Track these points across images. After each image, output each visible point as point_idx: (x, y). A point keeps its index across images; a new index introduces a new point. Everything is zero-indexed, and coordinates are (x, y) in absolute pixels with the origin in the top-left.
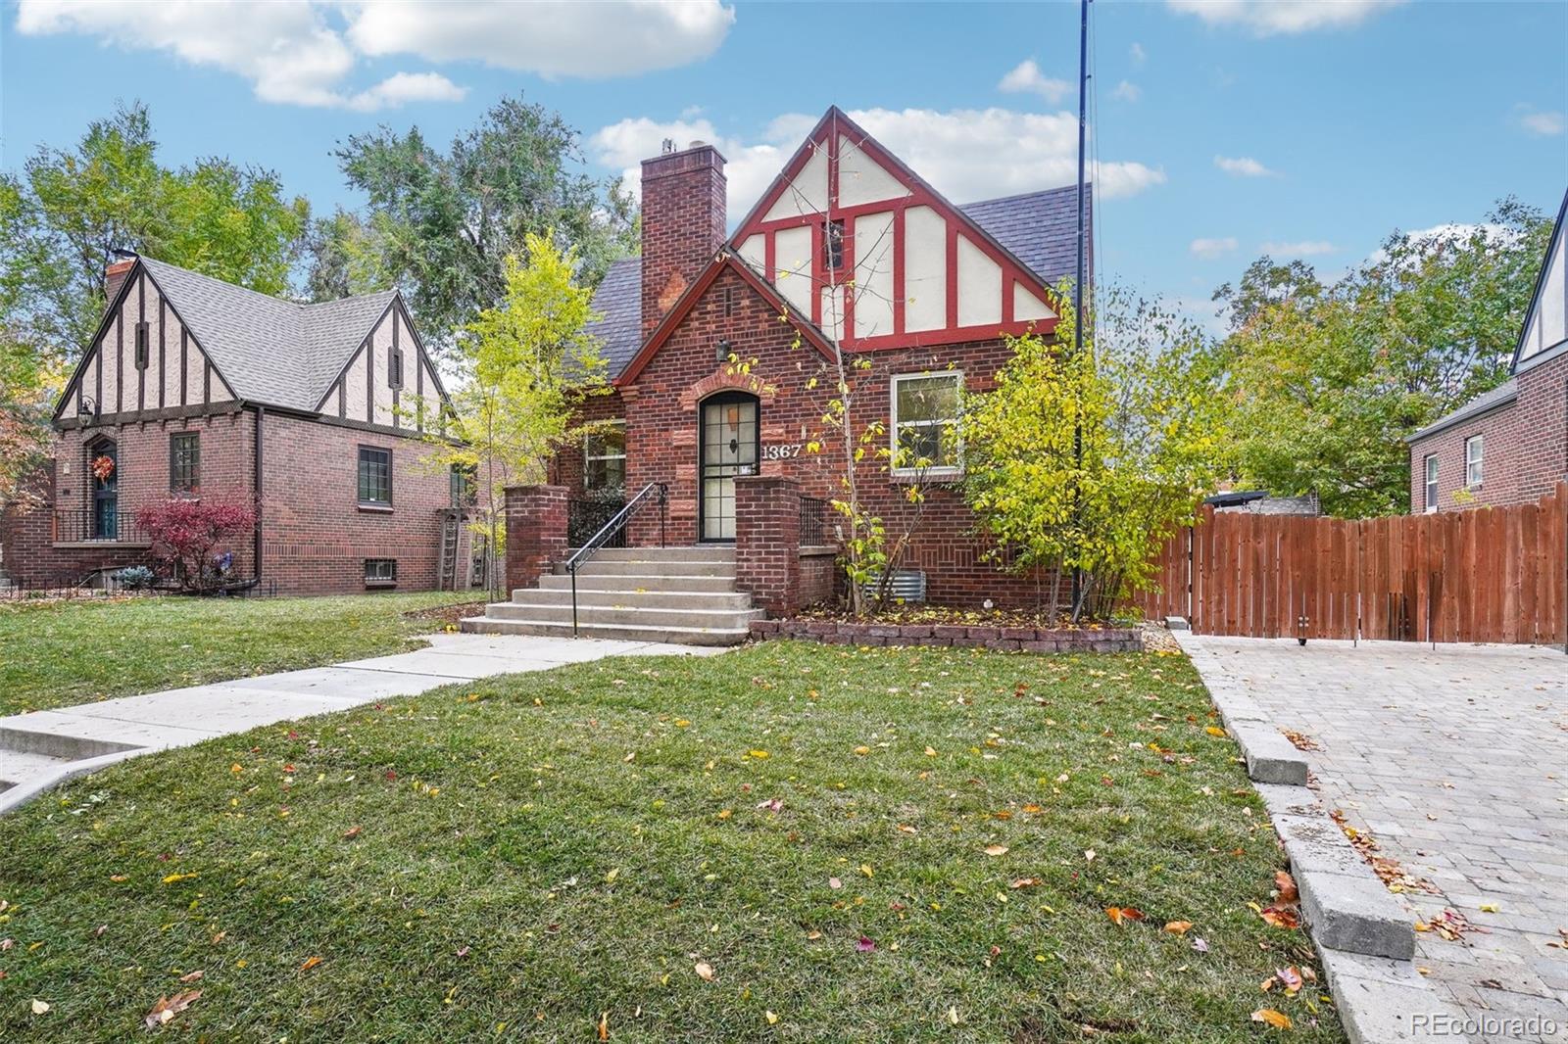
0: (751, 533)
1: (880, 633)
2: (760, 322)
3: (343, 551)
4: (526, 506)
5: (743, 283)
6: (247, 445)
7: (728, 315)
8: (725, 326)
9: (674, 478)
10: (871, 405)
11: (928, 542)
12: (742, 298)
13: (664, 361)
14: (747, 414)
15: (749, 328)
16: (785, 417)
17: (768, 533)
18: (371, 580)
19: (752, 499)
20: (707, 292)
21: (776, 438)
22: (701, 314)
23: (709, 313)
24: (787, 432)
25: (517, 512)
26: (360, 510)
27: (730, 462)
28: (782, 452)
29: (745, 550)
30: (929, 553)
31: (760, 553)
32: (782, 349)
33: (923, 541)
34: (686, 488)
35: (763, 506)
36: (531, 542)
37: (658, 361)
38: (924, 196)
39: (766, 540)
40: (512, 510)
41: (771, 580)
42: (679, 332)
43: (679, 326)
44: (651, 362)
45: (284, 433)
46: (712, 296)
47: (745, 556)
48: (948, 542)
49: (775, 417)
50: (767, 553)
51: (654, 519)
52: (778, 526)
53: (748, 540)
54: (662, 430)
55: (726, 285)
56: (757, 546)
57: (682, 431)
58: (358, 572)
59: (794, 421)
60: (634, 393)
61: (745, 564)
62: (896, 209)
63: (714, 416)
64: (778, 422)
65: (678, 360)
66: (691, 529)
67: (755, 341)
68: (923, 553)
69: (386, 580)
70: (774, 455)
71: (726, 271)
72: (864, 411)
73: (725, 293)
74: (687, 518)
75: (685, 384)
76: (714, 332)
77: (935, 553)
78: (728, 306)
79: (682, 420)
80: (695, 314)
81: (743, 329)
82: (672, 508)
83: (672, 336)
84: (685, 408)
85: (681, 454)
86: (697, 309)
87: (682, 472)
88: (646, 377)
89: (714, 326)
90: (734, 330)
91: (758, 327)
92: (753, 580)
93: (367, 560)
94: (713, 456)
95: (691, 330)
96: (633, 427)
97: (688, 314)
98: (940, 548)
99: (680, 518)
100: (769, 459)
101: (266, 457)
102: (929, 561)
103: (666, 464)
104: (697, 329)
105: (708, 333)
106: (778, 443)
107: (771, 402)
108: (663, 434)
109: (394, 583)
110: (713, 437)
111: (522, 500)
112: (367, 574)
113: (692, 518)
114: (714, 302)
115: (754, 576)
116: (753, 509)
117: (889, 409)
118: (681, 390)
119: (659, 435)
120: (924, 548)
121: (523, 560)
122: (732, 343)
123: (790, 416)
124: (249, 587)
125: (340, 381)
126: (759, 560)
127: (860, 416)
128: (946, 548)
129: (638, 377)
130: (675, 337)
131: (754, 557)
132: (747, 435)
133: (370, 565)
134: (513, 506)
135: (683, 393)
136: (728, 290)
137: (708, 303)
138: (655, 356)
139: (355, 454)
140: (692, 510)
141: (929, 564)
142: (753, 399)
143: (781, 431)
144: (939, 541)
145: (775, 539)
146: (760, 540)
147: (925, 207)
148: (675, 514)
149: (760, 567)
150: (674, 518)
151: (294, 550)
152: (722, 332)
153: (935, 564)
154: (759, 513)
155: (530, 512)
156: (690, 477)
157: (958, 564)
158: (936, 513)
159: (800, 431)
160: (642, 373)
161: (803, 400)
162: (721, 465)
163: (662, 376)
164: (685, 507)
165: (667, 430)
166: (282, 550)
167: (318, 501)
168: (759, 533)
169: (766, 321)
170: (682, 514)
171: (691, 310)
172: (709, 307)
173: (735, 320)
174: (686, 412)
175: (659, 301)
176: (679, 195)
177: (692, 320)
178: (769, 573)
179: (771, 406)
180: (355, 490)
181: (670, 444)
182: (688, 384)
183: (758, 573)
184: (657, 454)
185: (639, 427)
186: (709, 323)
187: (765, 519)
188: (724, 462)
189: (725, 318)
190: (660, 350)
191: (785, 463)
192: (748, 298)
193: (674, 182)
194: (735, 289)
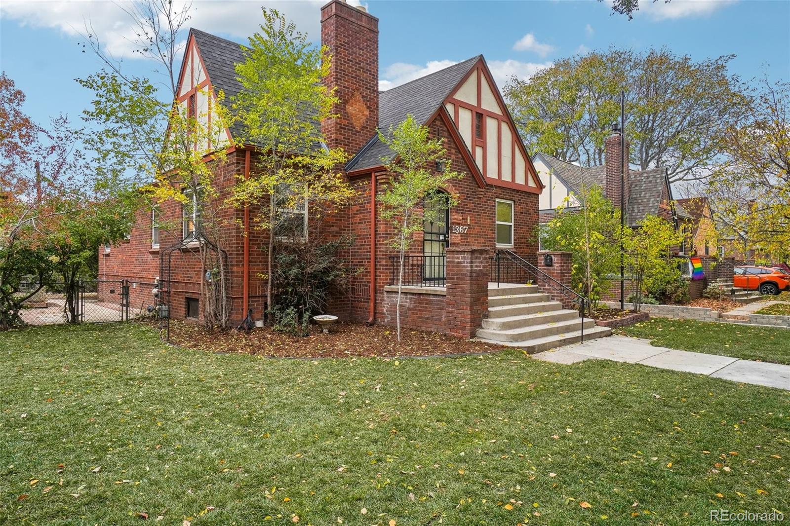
2: (452, 154)
5: (445, 128)
10: (490, 211)
12: (445, 137)
15: (447, 155)
16: (461, 210)
19: (565, 263)
21: (458, 222)
24: (462, 219)
28: (460, 230)
32: (460, 172)
34: (418, 245)
46: (431, 130)
49: (457, 210)
55: (437, 126)
57: (417, 209)
59: (465, 213)
62: (498, 119)
64: (459, 213)
66: (420, 272)
70: (457, 231)
72: (488, 214)
74: (418, 265)
78: (438, 139)
87: (417, 235)
94: (428, 227)
100: (455, 233)
106: (459, 224)
107: (456, 200)
113: (421, 265)
114: (432, 133)
117: (495, 214)
123: (463, 210)
127: (487, 216)
140: (421, 260)
147: (506, 123)
148: (413, 263)
156: (420, 239)
159: (467, 219)
161: (468, 203)
162: (431, 233)
175: (347, 106)
187: (568, 273)
191: (461, 236)
192: (447, 138)
193: (357, 29)
194: (442, 130)
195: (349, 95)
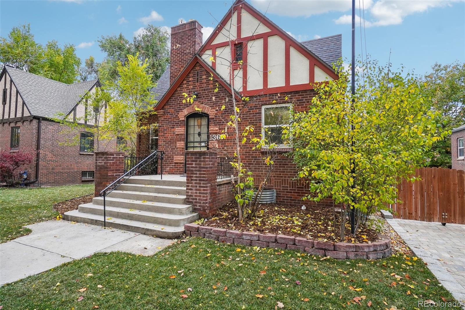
0: (192, 177)
1: (248, 238)
2: (210, 84)
3: (73, 169)
4: (103, 160)
5: (203, 69)
6: (35, 131)
7: (197, 82)
8: (196, 86)
9: (176, 147)
10: (253, 118)
11: (277, 177)
12: (203, 75)
13: (173, 100)
14: (204, 122)
15: (205, 87)
16: (219, 123)
17: (200, 177)
18: (84, 179)
19: (193, 161)
20: (190, 73)
21: (215, 132)
22: (187, 82)
23: (190, 81)
24: (220, 129)
25: (100, 163)
26: (81, 154)
27: (198, 141)
28: (217, 137)
29: (190, 185)
30: (278, 182)
31: (196, 187)
32: (218, 95)
33: (275, 177)
34: (180, 151)
35: (198, 164)
36: (104, 176)
37: (171, 101)
38: (276, 31)
39: (200, 180)
40: (98, 162)
41: (201, 200)
42: (179, 89)
43: (179, 87)
44: (168, 101)
45: (50, 127)
46: (191, 75)
47: (190, 188)
48: (286, 177)
49: (215, 123)
50: (200, 187)
51: (168, 163)
52: (204, 174)
53: (192, 180)
54: (172, 128)
55: (196, 70)
56: (196, 183)
57: (179, 128)
58: (79, 176)
59: (222, 125)
60: (162, 113)
61: (190, 191)
62: (265, 37)
63: (192, 122)
64: (216, 125)
65: (178, 100)
66: (182, 168)
67: (208, 92)
68: (275, 182)
69: (91, 178)
70: (214, 138)
71: (197, 65)
72: (250, 121)
73: (196, 73)
74: (180, 163)
75: (181, 109)
76: (192, 89)
77: (280, 182)
78: (198, 78)
79: (179, 124)
80: (185, 82)
81: (203, 87)
82: (175, 159)
83: (176, 91)
84: (181, 119)
85: (179, 137)
86: (186, 80)
87: (179, 144)
88: (166, 107)
89: (192, 87)
90: (200, 88)
91: (209, 87)
92: (193, 199)
93: (82, 172)
94: (191, 139)
95: (183, 88)
96: (161, 126)
97: (182, 82)
98: (282, 180)
99: (177, 163)
100: (212, 140)
101: (42, 136)
102: (278, 185)
103: (172, 142)
104: (185, 88)
105: (190, 89)
107: (213, 117)
108: (172, 129)
109: (93, 179)
110: (191, 131)
111: (102, 158)
112: (83, 176)
113: (182, 163)
114: (192, 77)
115: (194, 197)
116: (194, 166)
117: (261, 120)
118: (179, 112)
119: (171, 130)
120: (275, 179)
121: (101, 183)
122: (199, 93)
123: (221, 123)
124: (33, 183)
125: (74, 109)
126: (196, 190)
127: (249, 123)
128: (285, 180)
129: (163, 107)
130: (177, 91)
131: (194, 188)
132: (204, 130)
133: (84, 173)
134: (99, 160)
135: (180, 113)
136: (198, 72)
137: (190, 77)
138: (170, 99)
139: (79, 135)
140: (182, 160)
141: (278, 187)
142: (206, 115)
143: (217, 128)
144: (282, 177)
145: (204, 180)
146: (196, 180)
147: (276, 36)
148: (176, 162)
149: (196, 193)
150: (175, 163)
151: (53, 169)
152: (195, 89)
153: (280, 187)
154: (196, 167)
155: (105, 163)
156: (182, 147)
157: (290, 187)
158: (281, 164)
159: (225, 129)
160: (165, 105)
161: (226, 116)
162: (194, 142)
163: (172, 106)
164: (179, 159)
165: (174, 128)
166: (48, 169)
167: (64, 151)
168: (196, 177)
169: (212, 84)
170: (178, 161)
171: (184, 80)
172: (190, 79)
173: (200, 84)
174: (181, 121)
176: (184, 39)
177: (184, 84)
178: (200, 196)
179: (213, 118)
180: (79, 147)
181: (175, 133)
182: (182, 109)
183: (196, 196)
184: (170, 137)
185: (163, 126)
186: (190, 85)
187: (199, 171)
188: (196, 140)
189: (196, 83)
190: (171, 96)
191: (218, 142)
192: (205, 75)
193: (183, 34)
194: (200, 72)
195: (177, 72)
